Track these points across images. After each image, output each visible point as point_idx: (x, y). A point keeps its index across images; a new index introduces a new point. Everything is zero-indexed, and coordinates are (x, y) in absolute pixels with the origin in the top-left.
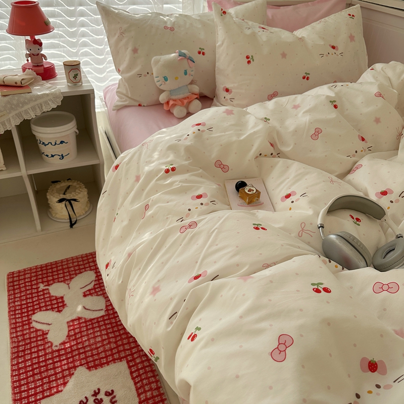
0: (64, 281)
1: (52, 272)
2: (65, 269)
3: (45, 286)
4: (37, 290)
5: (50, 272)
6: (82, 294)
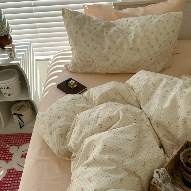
0: (18, 146)
1: (15, 139)
2: (21, 139)
3: (9, 146)
4: (5, 147)
5: (14, 139)
6: (21, 155)
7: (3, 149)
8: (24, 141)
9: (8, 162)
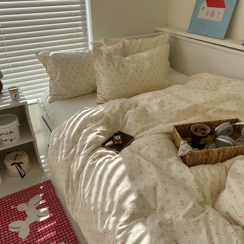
0: (25, 202)
1: (18, 198)
2: (25, 195)
3: (14, 206)
4: (10, 209)
5: (16, 198)
6: (36, 208)
7: (8, 211)
8: (30, 195)
9: (25, 219)
